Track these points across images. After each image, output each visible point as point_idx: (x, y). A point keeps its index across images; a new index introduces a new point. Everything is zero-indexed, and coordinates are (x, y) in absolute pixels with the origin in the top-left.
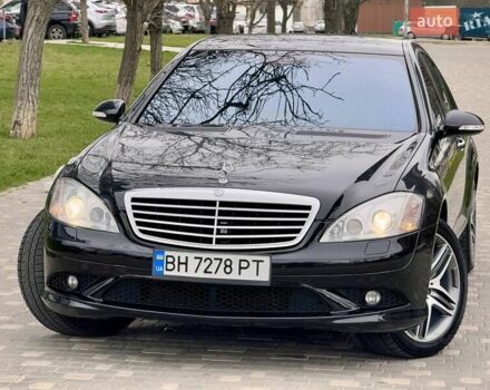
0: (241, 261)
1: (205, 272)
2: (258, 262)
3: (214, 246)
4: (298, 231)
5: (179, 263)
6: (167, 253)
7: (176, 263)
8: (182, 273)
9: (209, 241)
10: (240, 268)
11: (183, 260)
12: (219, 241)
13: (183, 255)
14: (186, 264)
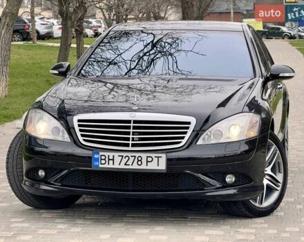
0: (147, 157)
1: (125, 164)
2: (158, 157)
3: (130, 148)
4: (183, 138)
5: (109, 160)
6: (101, 153)
7: (107, 159)
8: (111, 166)
9: (127, 145)
10: (147, 162)
11: (111, 158)
12: (133, 145)
13: (111, 154)
14: (113, 160)
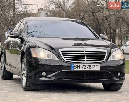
0: (93, 65)
1: (85, 68)
2: (97, 65)
3: (86, 62)
4: (104, 58)
5: (78, 67)
6: (74, 64)
7: (77, 67)
8: (79, 69)
9: (84, 61)
10: (93, 67)
11: (79, 66)
12: (87, 61)
13: (79, 65)
14: (79, 67)
